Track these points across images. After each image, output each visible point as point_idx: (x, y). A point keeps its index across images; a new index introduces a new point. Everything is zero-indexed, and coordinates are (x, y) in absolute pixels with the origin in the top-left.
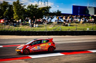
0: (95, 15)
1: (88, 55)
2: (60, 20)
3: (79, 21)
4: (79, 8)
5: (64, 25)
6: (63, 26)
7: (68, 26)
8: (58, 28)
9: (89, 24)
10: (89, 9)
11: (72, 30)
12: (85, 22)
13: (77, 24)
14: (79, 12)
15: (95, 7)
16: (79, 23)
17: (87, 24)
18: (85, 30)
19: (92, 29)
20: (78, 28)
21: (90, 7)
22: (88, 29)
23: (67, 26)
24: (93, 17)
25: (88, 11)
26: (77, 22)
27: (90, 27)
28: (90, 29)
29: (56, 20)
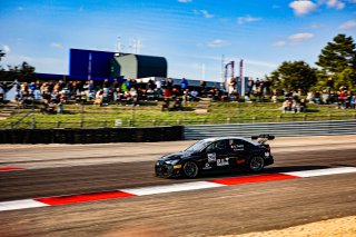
0: (139, 81)
2: (32, 95)
3: (91, 98)
4: (90, 58)
5: (43, 111)
6: (41, 114)
7: (56, 113)
8: (25, 120)
9: (120, 107)
10: (119, 60)
11: (68, 126)
12: (108, 100)
13: (86, 107)
14: (90, 68)
15: (138, 54)
16: (92, 103)
17: (115, 106)
18: (108, 126)
19: (132, 123)
20: (87, 118)
21: (125, 54)
22: (118, 123)
23: (53, 112)
24: (133, 84)
25: (118, 67)
26: (85, 101)
27: (124, 115)
28: (124, 123)
29: (18, 96)
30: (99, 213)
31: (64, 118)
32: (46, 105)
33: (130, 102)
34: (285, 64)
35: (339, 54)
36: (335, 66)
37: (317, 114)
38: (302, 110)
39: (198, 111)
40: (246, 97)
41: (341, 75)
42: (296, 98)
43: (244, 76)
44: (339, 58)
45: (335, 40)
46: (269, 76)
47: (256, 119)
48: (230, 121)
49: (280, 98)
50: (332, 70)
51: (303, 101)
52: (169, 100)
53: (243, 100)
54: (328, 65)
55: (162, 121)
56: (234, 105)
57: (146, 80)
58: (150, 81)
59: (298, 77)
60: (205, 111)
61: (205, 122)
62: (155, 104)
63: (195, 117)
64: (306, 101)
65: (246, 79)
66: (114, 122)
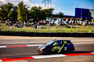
1: (90, 57)
4: (81, 11)
7: (70, 28)
8: (61, 30)
9: (91, 26)
10: (91, 12)
11: (74, 32)
12: (87, 24)
14: (81, 14)
16: (82, 25)
17: (89, 26)
18: (87, 32)
20: (80, 30)
21: (92, 10)
25: (90, 14)
27: (92, 29)
28: (92, 31)
29: (59, 22)
30: (82, 59)
31: (73, 29)
32: (67, 25)
66: (89, 31)
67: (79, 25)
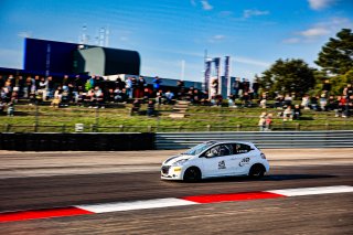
0: (105, 78)
3: (48, 98)
4: (49, 50)
7: (5, 114)
9: (82, 108)
10: (84, 54)
11: (19, 130)
13: (41, 108)
14: (48, 62)
16: (49, 104)
17: (77, 107)
18: (67, 131)
19: (95, 128)
20: (43, 121)
21: (90, 47)
22: (79, 128)
23: (2, 113)
25: (82, 62)
26: (40, 100)
27: (86, 119)
28: (86, 128)
30: (47, 232)
31: (15, 120)
33: (93, 104)
34: (280, 62)
35: (343, 52)
36: (337, 66)
37: (313, 123)
38: (295, 117)
39: (173, 116)
40: (230, 101)
41: (344, 77)
42: (289, 103)
43: (230, 75)
44: (342, 56)
45: (339, 35)
46: (260, 76)
47: (241, 127)
48: (211, 129)
49: (271, 102)
50: (334, 71)
51: (297, 106)
52: (140, 102)
53: (227, 105)
54: (330, 64)
55: (130, 126)
56: (216, 110)
57: (113, 78)
58: (119, 79)
59: (294, 78)
60: (182, 116)
61: (181, 129)
62: (123, 107)
63: (169, 123)
64: (301, 107)
65: (233, 79)
66: (74, 127)
67: (40, 102)
